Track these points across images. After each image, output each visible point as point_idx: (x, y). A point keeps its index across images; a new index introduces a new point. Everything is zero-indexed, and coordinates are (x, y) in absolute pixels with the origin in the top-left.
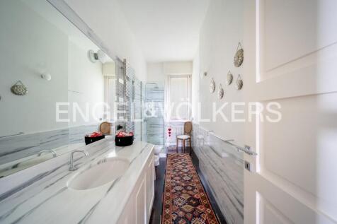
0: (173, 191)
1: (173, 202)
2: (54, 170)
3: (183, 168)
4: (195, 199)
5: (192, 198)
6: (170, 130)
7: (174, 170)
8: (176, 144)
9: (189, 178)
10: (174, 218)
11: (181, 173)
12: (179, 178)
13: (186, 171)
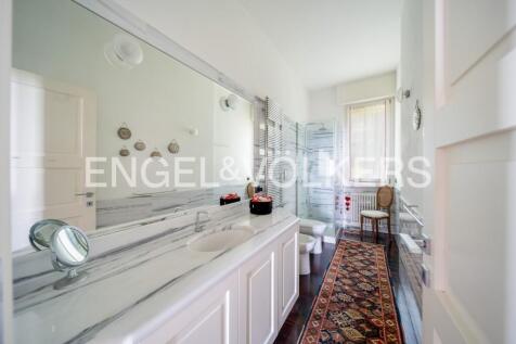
0: (334, 298)
1: (328, 315)
2: (183, 228)
3: (363, 268)
4: (370, 325)
5: (367, 320)
6: (348, 199)
7: (345, 267)
8: (359, 224)
9: (369, 288)
10: (324, 339)
11: (357, 275)
12: (350, 282)
13: (367, 273)
